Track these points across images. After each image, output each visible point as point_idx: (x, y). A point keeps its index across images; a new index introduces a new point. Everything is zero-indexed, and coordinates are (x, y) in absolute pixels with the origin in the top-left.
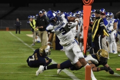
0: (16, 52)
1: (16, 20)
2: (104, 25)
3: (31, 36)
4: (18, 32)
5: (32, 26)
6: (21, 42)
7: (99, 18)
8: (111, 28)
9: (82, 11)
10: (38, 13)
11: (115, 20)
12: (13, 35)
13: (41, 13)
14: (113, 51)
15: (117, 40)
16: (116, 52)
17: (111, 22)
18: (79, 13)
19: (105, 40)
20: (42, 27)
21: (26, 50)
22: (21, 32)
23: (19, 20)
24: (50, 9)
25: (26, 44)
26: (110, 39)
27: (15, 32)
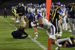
0: (4, 29)
1: (4, 9)
2: (59, 12)
3: (14, 19)
4: (5, 16)
5: (13, 13)
6: (7, 23)
7: (56, 8)
8: (64, 14)
9: (45, 3)
10: (18, 5)
11: (66, 9)
12: (2, 18)
13: (20, 5)
14: (65, 29)
15: (67, 21)
16: (66, 29)
17: (64, 10)
18: (43, 5)
19: (60, 22)
20: (21, 13)
21: (10, 28)
22: (7, 17)
23: (6, 9)
24: (25, 2)
25: (11, 24)
26: (63, 21)
27: (4, 16)
